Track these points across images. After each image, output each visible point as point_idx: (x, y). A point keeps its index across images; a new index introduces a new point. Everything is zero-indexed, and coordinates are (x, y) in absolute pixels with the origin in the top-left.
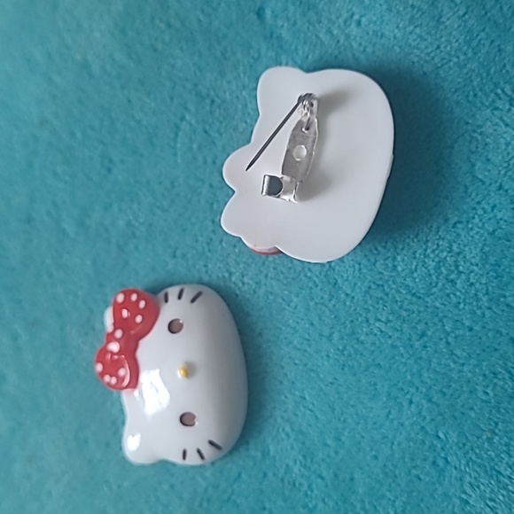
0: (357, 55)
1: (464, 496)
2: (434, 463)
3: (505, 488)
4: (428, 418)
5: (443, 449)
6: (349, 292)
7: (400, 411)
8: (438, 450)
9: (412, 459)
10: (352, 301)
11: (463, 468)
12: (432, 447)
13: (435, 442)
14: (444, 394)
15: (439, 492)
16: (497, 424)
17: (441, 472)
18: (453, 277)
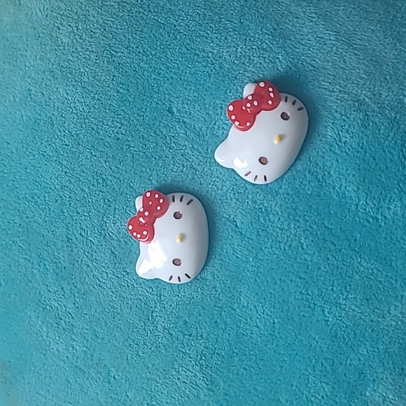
1: (326, 318)
2: (309, 306)
3: (344, 310)
4: (302, 287)
5: (312, 299)
7: (288, 286)
8: (310, 300)
9: (299, 308)
11: (323, 305)
12: (307, 300)
13: (308, 297)
14: (306, 273)
16: (334, 281)
17: (313, 310)
18: (297, 218)
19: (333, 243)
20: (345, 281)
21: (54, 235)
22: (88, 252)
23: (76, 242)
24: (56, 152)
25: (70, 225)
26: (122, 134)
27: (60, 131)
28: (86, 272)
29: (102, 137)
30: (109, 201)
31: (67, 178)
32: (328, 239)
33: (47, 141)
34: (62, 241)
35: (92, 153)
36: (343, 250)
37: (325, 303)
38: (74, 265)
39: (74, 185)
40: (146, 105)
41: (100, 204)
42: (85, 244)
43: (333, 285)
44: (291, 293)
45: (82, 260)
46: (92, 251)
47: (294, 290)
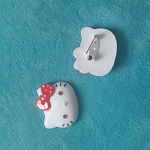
0: (104, 24)
1: (133, 129)
2: (126, 122)
4: (125, 111)
5: (128, 118)
6: (104, 83)
7: (118, 110)
8: (127, 118)
9: (121, 121)
10: (105, 85)
11: (133, 122)
12: (126, 118)
13: (127, 117)
14: (128, 105)
15: (128, 128)
16: (140, 111)
17: (128, 124)
18: (129, 78)
19: (144, 93)
20: (146, 112)
21: (3, 61)
22: (20, 74)
23: (14, 68)
24: (13, 20)
25: (12, 58)
26: (50, 18)
27: (17, 10)
28: (16, 83)
29: (39, 18)
30: (36, 50)
31: (16, 34)
32: (141, 90)
33: (9, 14)
34: (7, 65)
35: (32, 24)
36: (148, 97)
37: (134, 121)
38: (10, 78)
39: (19, 38)
40: (66, 7)
41: (31, 51)
42: (19, 69)
43: (139, 113)
44: (119, 113)
45: (15, 77)
46: (22, 73)
47: (120, 112)
